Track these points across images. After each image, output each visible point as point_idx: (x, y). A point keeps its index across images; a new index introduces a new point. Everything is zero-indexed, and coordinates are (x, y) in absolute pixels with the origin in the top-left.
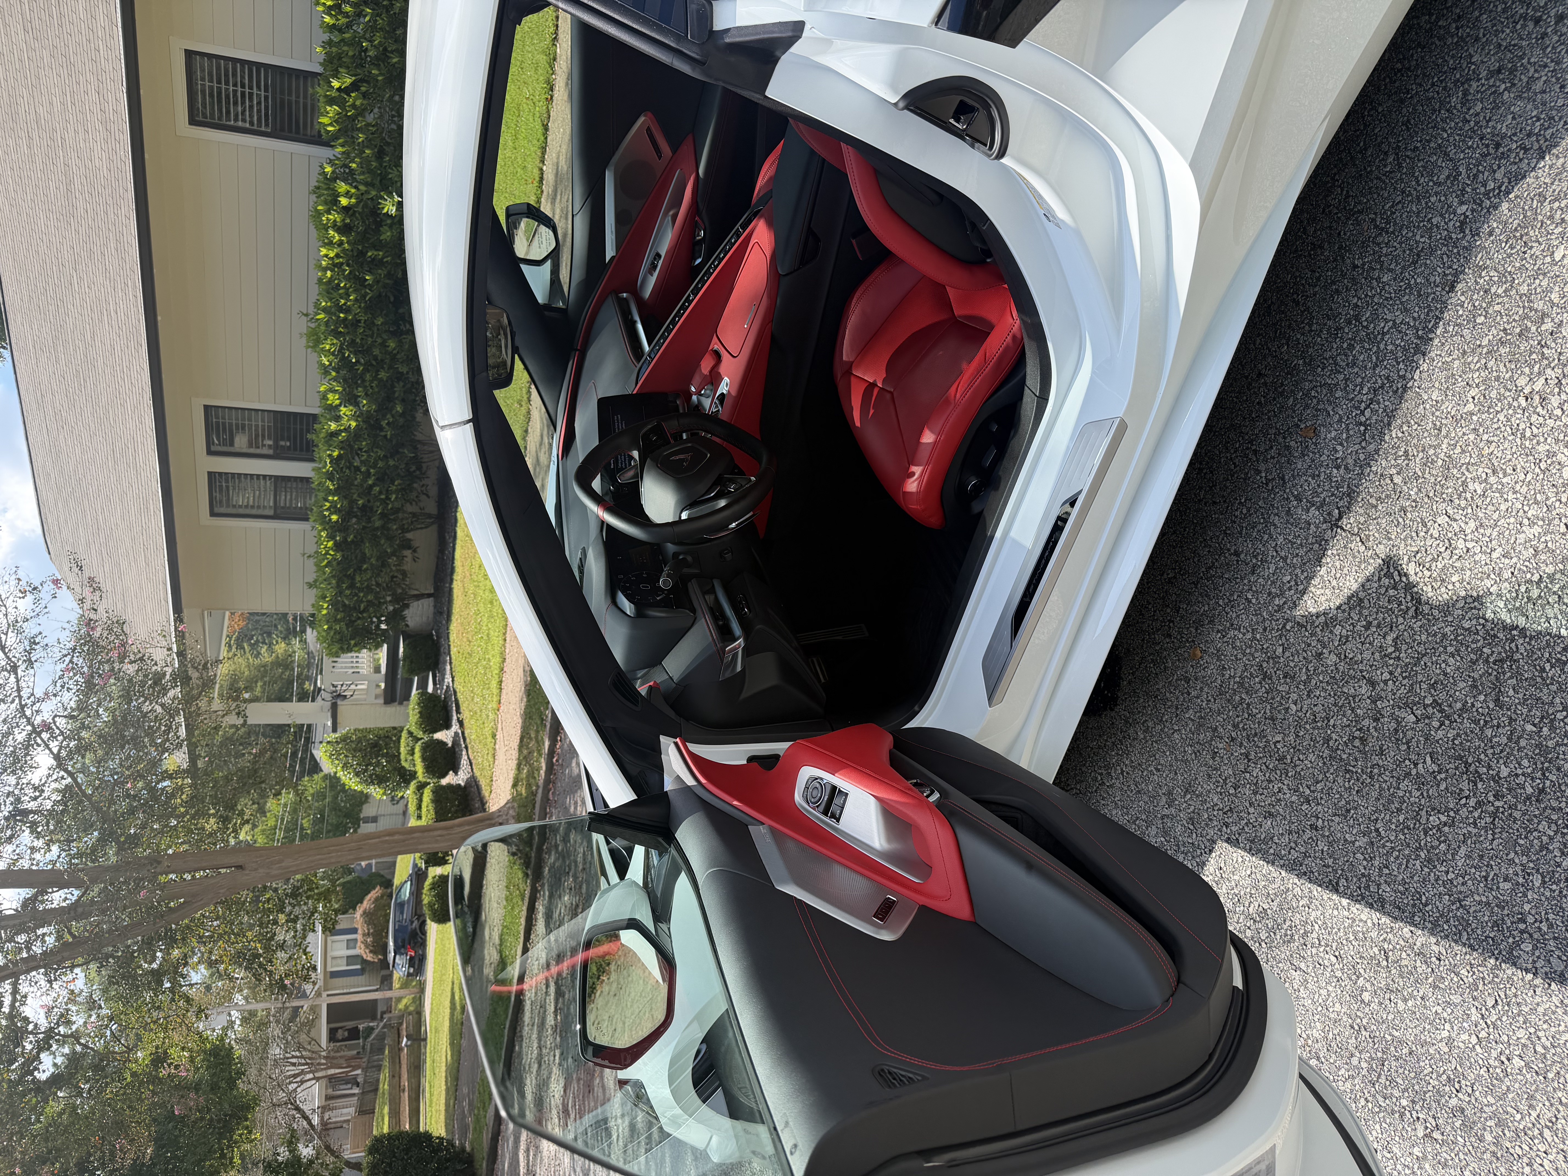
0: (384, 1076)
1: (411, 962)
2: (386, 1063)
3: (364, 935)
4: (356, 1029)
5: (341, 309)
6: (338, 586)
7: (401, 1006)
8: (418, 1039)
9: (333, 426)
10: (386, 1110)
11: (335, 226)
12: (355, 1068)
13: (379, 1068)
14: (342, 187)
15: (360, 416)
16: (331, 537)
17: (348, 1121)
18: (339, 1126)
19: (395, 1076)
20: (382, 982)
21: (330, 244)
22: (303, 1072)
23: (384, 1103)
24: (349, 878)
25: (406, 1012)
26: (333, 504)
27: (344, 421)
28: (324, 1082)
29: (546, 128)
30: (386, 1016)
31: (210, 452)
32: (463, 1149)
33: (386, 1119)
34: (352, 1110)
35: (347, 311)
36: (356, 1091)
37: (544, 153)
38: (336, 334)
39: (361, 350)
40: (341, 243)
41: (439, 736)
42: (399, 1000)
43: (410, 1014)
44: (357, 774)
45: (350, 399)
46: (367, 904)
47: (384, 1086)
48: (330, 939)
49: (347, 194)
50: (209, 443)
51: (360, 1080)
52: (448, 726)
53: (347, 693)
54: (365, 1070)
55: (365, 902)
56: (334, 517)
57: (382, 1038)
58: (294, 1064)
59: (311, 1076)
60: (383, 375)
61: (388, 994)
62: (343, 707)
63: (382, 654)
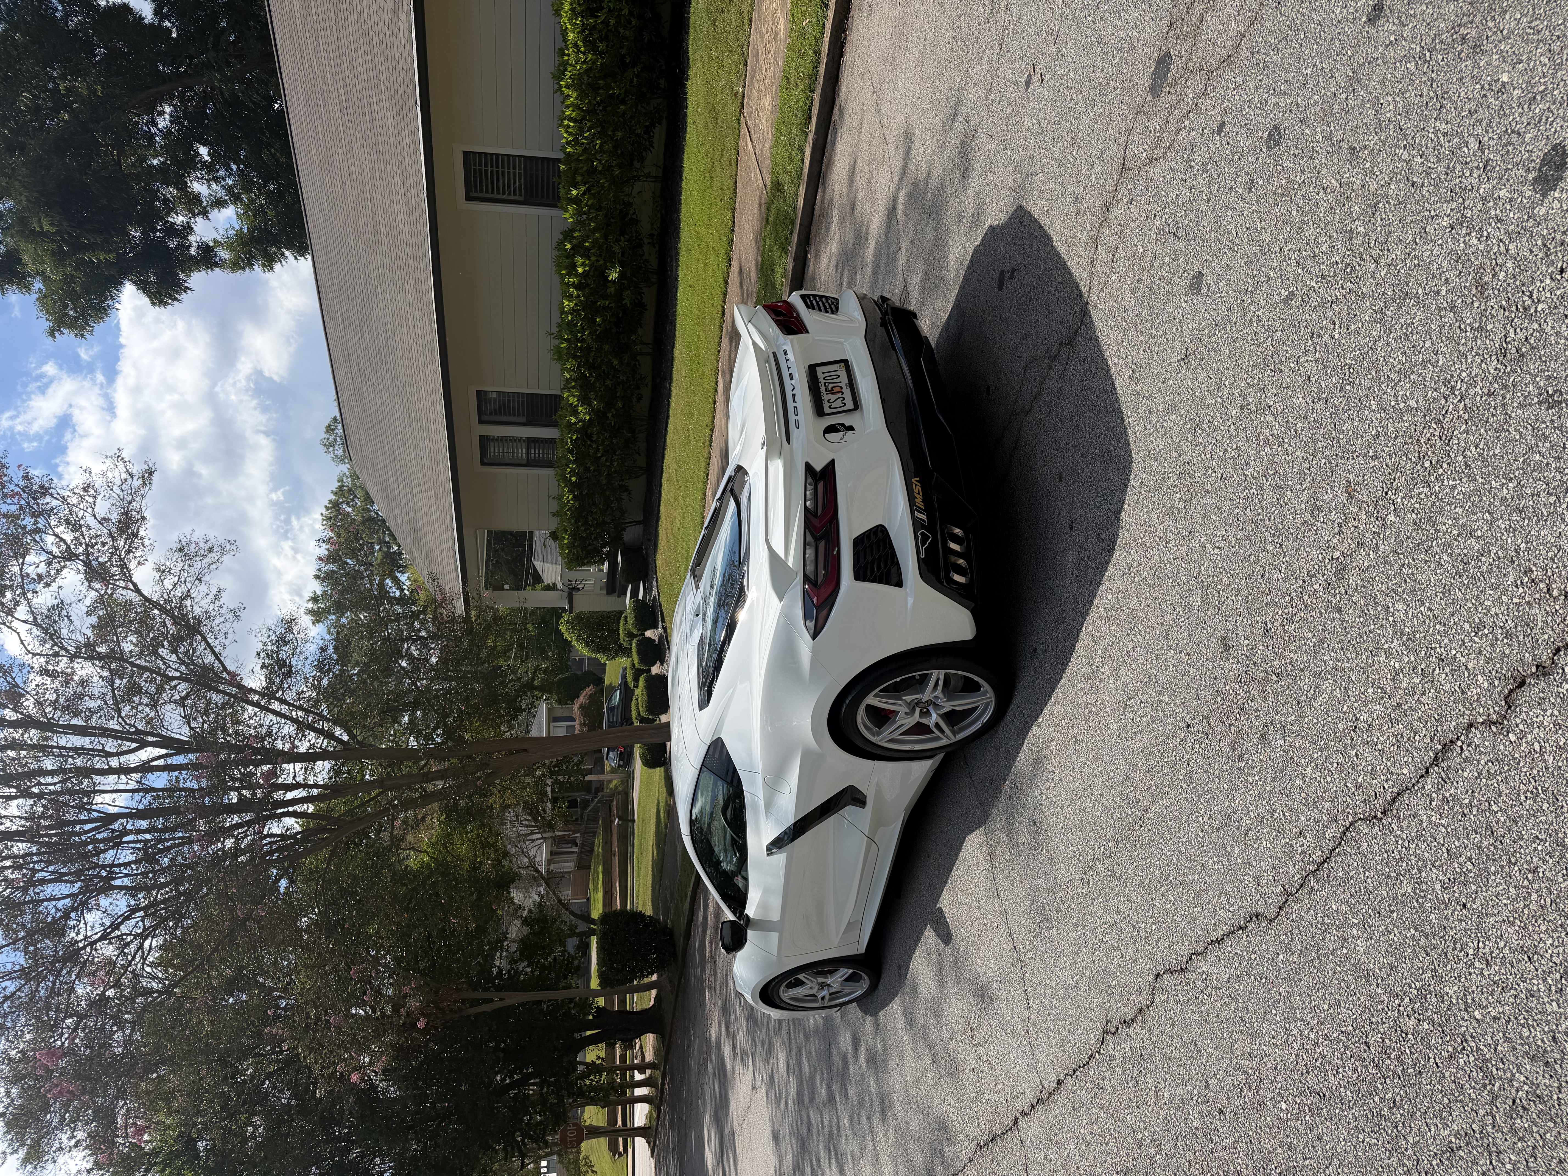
0: (599, 842)
1: (621, 756)
2: (600, 831)
3: (581, 725)
4: (575, 801)
5: (578, 341)
6: (576, 522)
7: (612, 786)
8: (627, 818)
9: (573, 420)
10: (600, 869)
11: (574, 285)
12: (575, 832)
13: (594, 834)
14: (579, 260)
15: (592, 411)
16: (571, 491)
17: (569, 873)
18: (562, 875)
19: (607, 843)
20: (595, 764)
21: (570, 297)
22: (532, 833)
23: (598, 863)
24: (567, 674)
25: (614, 792)
26: (573, 470)
27: (581, 416)
28: (550, 842)
29: (726, 283)
30: (600, 794)
31: (481, 422)
32: (666, 925)
33: (601, 876)
34: (572, 864)
35: (582, 341)
36: (576, 850)
37: (725, 298)
38: (575, 357)
39: (592, 367)
40: (578, 296)
41: (649, 634)
42: (610, 781)
43: (619, 793)
44: (587, 645)
45: (584, 400)
46: (582, 699)
47: (599, 849)
48: (552, 724)
49: (583, 264)
50: (480, 413)
51: (579, 841)
52: (655, 627)
53: (580, 586)
54: (583, 834)
55: (581, 698)
56: (573, 479)
57: (596, 810)
58: (527, 826)
59: (539, 836)
60: (608, 383)
61: (602, 777)
62: (576, 596)
63: (606, 567)
